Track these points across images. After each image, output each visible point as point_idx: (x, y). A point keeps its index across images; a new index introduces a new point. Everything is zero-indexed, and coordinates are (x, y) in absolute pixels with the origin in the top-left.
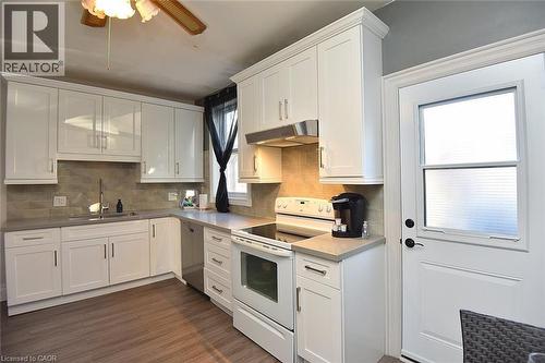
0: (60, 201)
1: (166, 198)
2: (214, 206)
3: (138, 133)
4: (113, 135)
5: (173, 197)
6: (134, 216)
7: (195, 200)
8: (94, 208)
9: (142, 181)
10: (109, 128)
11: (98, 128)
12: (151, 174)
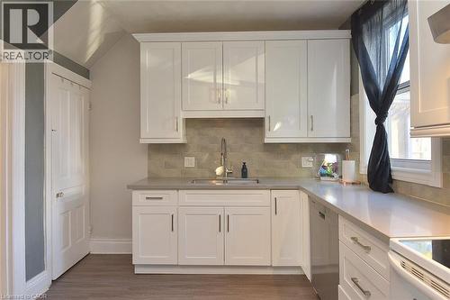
0: (190, 162)
1: (299, 164)
2: (365, 179)
3: (261, 81)
4: (233, 87)
5: (307, 162)
6: (259, 184)
7: (336, 167)
8: (219, 171)
9: (266, 141)
10: (230, 79)
11: (219, 81)
12: (277, 132)
